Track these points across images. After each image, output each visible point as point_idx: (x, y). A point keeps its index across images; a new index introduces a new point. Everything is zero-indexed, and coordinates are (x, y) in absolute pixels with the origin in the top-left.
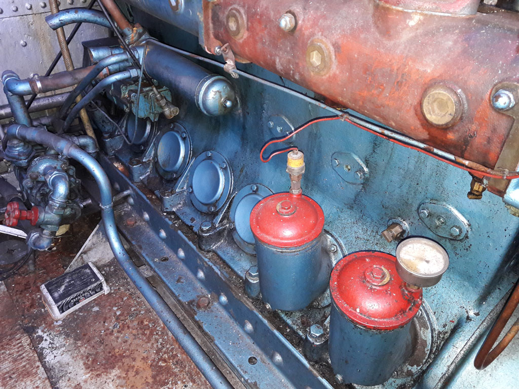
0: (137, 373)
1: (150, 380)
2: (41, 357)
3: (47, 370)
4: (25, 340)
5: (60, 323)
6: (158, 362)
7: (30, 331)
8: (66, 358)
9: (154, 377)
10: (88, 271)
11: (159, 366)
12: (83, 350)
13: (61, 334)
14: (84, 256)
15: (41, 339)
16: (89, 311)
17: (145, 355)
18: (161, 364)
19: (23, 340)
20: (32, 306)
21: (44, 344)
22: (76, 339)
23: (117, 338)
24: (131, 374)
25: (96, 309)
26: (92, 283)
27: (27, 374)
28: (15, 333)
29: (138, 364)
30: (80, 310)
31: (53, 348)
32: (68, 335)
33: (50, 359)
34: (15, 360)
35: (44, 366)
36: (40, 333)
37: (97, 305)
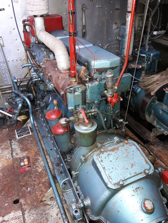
0: (31, 153)
1: (34, 155)
2: (11, 146)
3: (12, 149)
4: (9, 142)
5: (18, 140)
7: (10, 140)
8: (17, 147)
9: (35, 155)
10: (27, 128)
12: (21, 146)
13: (17, 142)
14: (27, 124)
15: (13, 142)
16: (25, 138)
17: (35, 150)
18: (37, 152)
19: (8, 142)
20: (13, 135)
21: (13, 143)
22: (20, 144)
23: (30, 145)
24: (30, 153)
25: (27, 138)
26: (27, 131)
27: (7, 149)
28: (7, 140)
29: (32, 151)
30: (23, 137)
31: (14, 145)
32: (18, 143)
33: (13, 147)
34: (5, 146)
35: (11, 148)
36: (13, 141)
37: (28, 137)
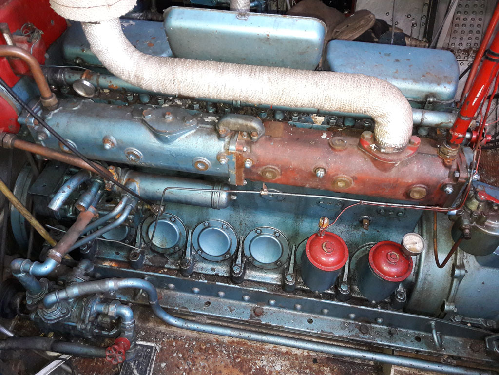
1: (241, 374)
6: (235, 361)
9: (241, 371)
11: (237, 363)
16: (161, 370)
17: (223, 364)
18: (238, 361)
23: (197, 369)
25: (163, 365)
26: (150, 352)
29: (225, 372)
37: (161, 362)
